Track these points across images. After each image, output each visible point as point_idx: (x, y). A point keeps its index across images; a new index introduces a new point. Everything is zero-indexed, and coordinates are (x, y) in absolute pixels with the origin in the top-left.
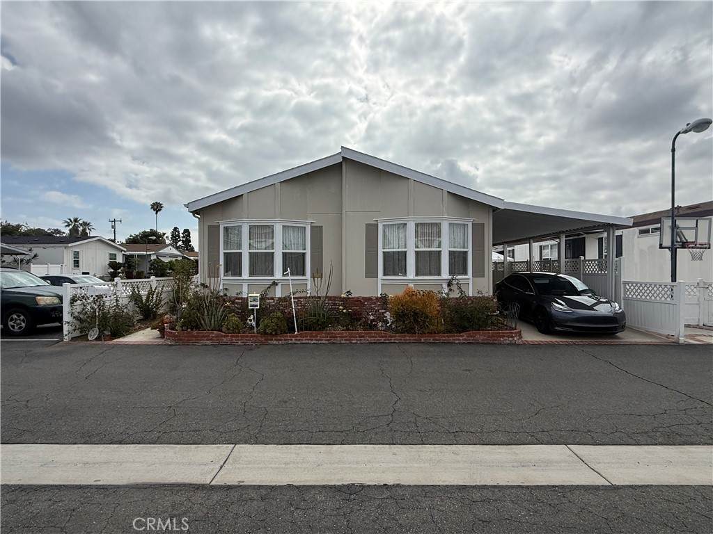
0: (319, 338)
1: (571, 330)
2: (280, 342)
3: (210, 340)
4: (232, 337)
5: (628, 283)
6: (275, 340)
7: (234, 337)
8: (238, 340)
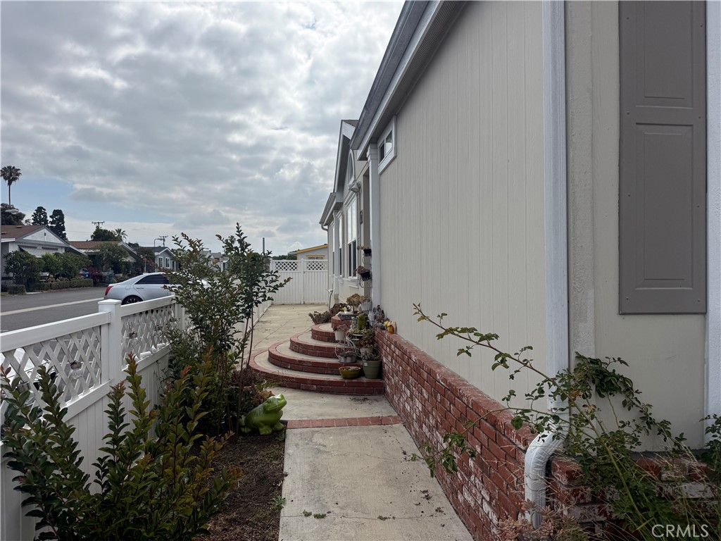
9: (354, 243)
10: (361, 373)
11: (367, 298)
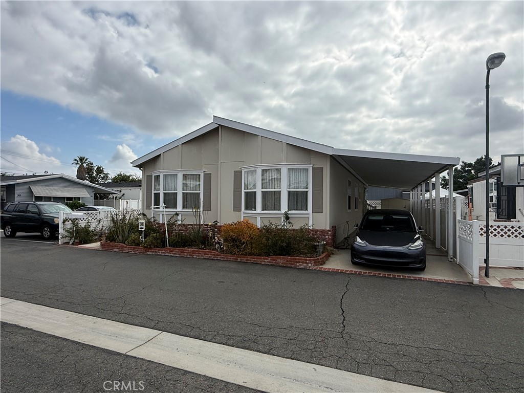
4: (129, 247)
6: (150, 251)
8: (132, 250)
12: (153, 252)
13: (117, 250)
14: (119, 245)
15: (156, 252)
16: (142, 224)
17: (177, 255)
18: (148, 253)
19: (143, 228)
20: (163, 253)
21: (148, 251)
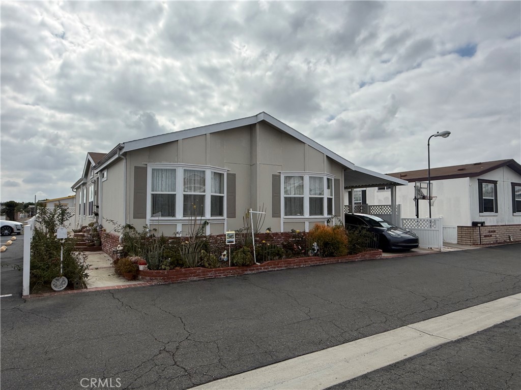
0: (279, 265)
1: (401, 248)
2: (253, 272)
3: (197, 275)
4: (215, 271)
5: (405, 219)
6: (250, 270)
7: (217, 270)
8: (221, 273)
9: (92, 202)
10: (94, 245)
11: (97, 222)
12: (254, 270)
13: (195, 278)
14: (199, 269)
15: (257, 269)
16: (231, 236)
17: (283, 268)
18: (246, 272)
19: (233, 242)
20: (267, 269)
21: (247, 270)
